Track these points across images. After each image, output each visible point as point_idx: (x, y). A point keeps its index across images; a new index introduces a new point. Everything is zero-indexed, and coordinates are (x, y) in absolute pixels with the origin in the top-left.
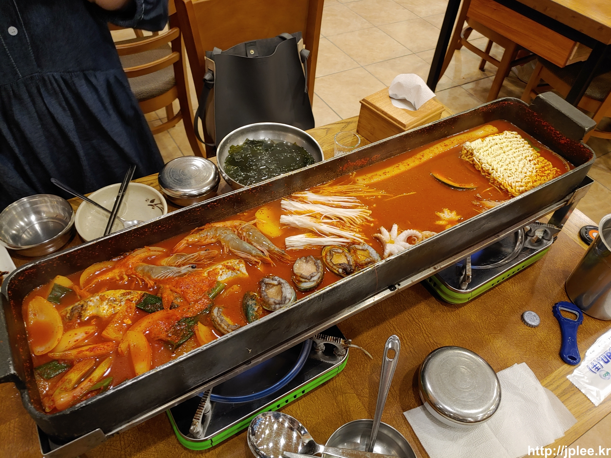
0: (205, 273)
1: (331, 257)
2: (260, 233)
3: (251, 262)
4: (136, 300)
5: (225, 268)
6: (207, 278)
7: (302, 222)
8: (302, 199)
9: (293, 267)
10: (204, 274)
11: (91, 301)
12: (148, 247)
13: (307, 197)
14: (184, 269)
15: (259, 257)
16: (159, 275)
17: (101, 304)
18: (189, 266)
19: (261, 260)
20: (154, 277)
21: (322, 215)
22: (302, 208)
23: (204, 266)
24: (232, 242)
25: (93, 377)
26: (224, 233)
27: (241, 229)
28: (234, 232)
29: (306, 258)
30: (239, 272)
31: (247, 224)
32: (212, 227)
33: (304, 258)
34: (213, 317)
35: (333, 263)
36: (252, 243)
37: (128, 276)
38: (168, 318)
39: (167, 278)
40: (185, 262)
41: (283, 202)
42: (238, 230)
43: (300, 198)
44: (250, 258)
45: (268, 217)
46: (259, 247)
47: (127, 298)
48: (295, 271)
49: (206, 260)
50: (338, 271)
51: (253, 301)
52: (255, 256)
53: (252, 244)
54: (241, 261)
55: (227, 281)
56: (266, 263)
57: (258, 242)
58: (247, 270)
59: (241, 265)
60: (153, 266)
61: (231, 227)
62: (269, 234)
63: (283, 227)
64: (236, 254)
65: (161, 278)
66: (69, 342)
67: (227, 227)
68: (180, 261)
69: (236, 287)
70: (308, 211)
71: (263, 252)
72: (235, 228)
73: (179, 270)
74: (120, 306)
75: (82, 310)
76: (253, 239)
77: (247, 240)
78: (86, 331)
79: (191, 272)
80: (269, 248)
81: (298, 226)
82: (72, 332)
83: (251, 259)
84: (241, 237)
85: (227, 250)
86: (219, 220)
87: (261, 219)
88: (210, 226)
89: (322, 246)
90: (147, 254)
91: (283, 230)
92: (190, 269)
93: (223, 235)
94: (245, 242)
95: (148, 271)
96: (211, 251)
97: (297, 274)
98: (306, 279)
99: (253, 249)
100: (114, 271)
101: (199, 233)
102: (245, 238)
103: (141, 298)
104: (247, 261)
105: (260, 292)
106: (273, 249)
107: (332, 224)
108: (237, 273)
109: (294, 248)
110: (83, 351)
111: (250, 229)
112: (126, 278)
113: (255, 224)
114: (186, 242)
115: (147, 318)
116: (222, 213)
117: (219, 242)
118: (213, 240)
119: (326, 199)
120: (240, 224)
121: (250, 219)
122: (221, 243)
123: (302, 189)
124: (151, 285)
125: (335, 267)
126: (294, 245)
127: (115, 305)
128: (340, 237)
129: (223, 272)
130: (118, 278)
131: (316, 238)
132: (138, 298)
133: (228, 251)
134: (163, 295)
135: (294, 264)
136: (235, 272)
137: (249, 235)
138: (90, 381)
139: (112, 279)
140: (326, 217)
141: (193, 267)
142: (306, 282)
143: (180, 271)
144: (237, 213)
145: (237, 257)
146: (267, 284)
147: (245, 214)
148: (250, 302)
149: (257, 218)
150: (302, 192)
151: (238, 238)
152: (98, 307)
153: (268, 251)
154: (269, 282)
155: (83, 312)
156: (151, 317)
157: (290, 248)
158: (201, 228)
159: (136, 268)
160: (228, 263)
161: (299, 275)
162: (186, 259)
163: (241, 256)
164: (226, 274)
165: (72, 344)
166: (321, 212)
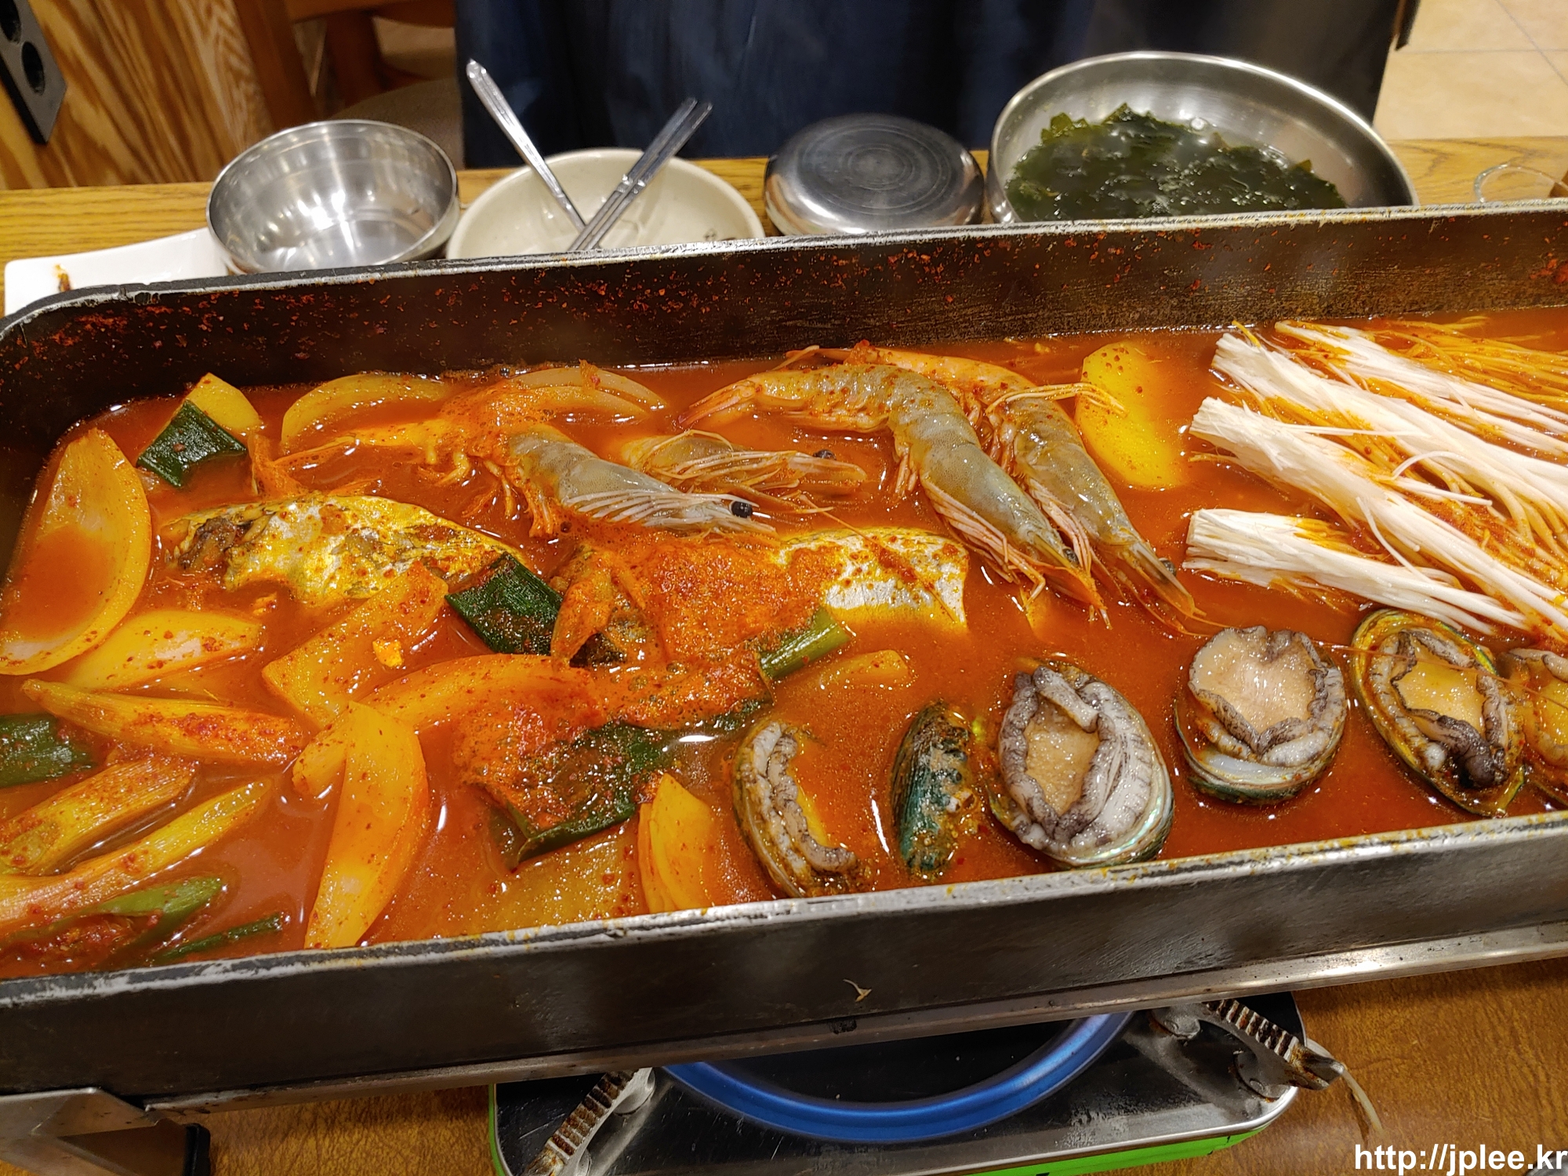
0: (782, 553)
1: (1400, 669)
2: (1082, 450)
3: (1001, 568)
4: (462, 571)
5: (873, 559)
6: (782, 576)
7: (1301, 458)
8: (1319, 356)
9: (1193, 660)
10: (776, 553)
11: (284, 516)
12: (593, 368)
13: (1348, 353)
14: (699, 506)
15: (1042, 556)
16: (589, 497)
17: (320, 541)
18: (727, 502)
19: (1045, 576)
20: (568, 499)
21: (1404, 455)
22: (1311, 392)
23: (786, 520)
24: (939, 454)
25: (146, 852)
26: (922, 402)
27: (999, 406)
28: (968, 411)
29: (1270, 636)
30: (927, 596)
31: (1034, 392)
32: (879, 361)
33: (1261, 629)
34: (746, 766)
35: (1402, 704)
36: (1032, 482)
37: (473, 459)
38: (552, 699)
39: (616, 519)
40: (715, 479)
41: (1227, 342)
42: (984, 407)
43: (1312, 351)
44: (999, 549)
45: (1140, 390)
46: (1055, 512)
47: (426, 553)
48: (1197, 683)
49: (803, 498)
50: (1419, 754)
51: (951, 756)
52: (1023, 548)
53: (1027, 490)
54: (956, 551)
55: (862, 618)
56: (1064, 596)
57: (1059, 487)
58: (965, 600)
59: (948, 568)
60: (582, 451)
61: (957, 384)
62: (1120, 465)
63: (1198, 457)
64: (942, 510)
65: (594, 512)
66: (130, 659)
67: (941, 383)
68: (700, 464)
69: (892, 663)
70: (1340, 415)
71: (1066, 540)
72: (976, 393)
73: (677, 505)
74: (389, 574)
75: (238, 539)
76: (1041, 468)
77: (1013, 462)
78: (216, 635)
79: (725, 529)
80: (1104, 529)
81: (1271, 468)
82: (157, 621)
83: (1002, 557)
84: (991, 444)
85: (908, 482)
86: (916, 342)
87: (1104, 387)
88: (875, 354)
89: (1367, 600)
90: (577, 396)
91: (1191, 466)
92: (725, 514)
93: (915, 412)
94: (1001, 470)
95: (552, 469)
96: (837, 464)
97: (1202, 699)
98: (1244, 741)
99: (1026, 514)
100: (428, 423)
101: (817, 372)
102: (1007, 453)
103: (482, 572)
104: (978, 558)
105: (999, 724)
106: (1120, 541)
107: (1441, 512)
108: (916, 598)
109: (1222, 571)
110: (161, 719)
111: (1040, 417)
112: (462, 466)
113: (1069, 405)
114: (751, 392)
115: (466, 669)
116: (942, 313)
117: (885, 436)
118: (865, 422)
119: (1438, 387)
120: (1004, 386)
121: (1056, 374)
122: (893, 445)
123: (1333, 314)
124: (543, 529)
125: (1406, 726)
126: (1231, 556)
127: (370, 568)
128: (1469, 584)
129: (859, 571)
130: (432, 458)
131: (1349, 552)
132: (470, 568)
133: (911, 487)
134: (573, 589)
135: (1203, 644)
136: (910, 591)
137: (1028, 447)
138: (126, 865)
139: (409, 453)
140: (1421, 472)
141: (738, 510)
142: (1236, 755)
143: (680, 510)
144: (1005, 334)
145: (940, 524)
146: (1042, 702)
147: (1038, 347)
148: (938, 760)
149: (1090, 378)
150: (1329, 329)
151: (976, 441)
152: (300, 549)
153: (1096, 545)
154: (1056, 699)
155: (235, 552)
156: (484, 671)
157: (1203, 565)
158: (834, 353)
159: (514, 438)
160: (894, 540)
161: (1213, 704)
162: (722, 466)
163: (960, 527)
164: (871, 586)
165: (138, 672)
166: (1404, 438)
